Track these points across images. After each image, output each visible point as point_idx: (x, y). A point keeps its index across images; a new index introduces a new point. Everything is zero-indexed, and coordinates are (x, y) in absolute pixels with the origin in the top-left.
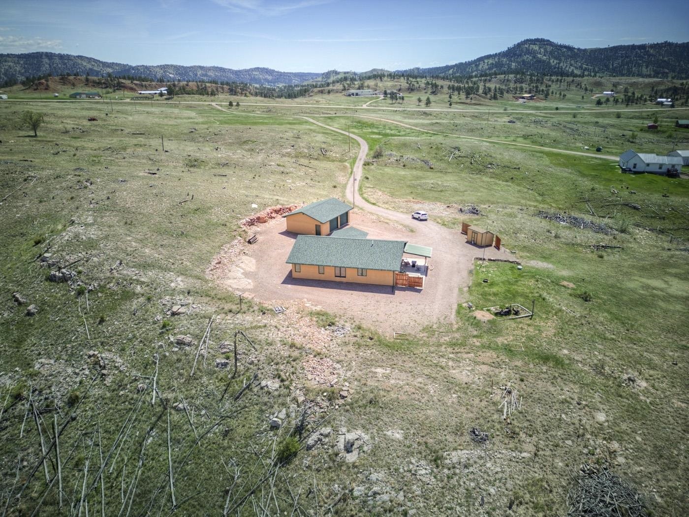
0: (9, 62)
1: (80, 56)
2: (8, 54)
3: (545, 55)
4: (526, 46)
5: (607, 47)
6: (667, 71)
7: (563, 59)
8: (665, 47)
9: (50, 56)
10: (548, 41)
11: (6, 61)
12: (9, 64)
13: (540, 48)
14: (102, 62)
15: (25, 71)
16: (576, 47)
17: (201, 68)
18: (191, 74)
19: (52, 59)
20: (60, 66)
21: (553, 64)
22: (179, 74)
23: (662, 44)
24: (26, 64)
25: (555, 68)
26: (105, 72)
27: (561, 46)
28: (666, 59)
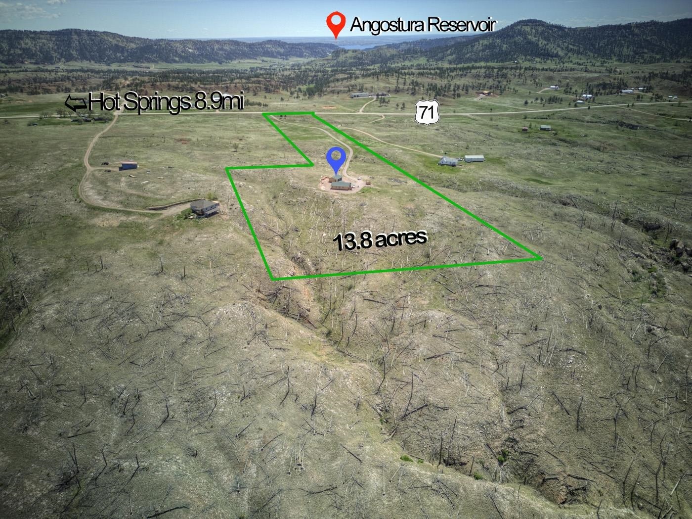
0: (42, 39)
1: (106, 32)
2: (41, 32)
3: (535, 36)
4: (519, 27)
5: (596, 26)
7: (552, 39)
8: (650, 26)
9: (78, 32)
10: (540, 21)
11: (39, 39)
12: (43, 41)
13: (532, 28)
14: (124, 37)
15: (58, 48)
16: (567, 27)
17: (217, 42)
18: (208, 48)
19: (81, 35)
20: (88, 42)
21: (541, 45)
22: (198, 48)
23: (648, 23)
24: (58, 41)
25: (542, 49)
26: (129, 47)
27: (553, 26)
28: (649, 38)
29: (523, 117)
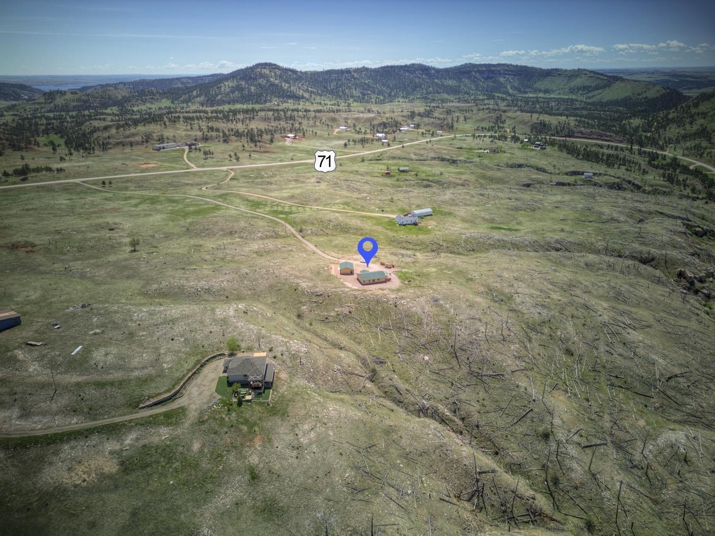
3: (276, 79)
4: (259, 70)
5: (322, 70)
6: (369, 92)
7: (291, 82)
8: (364, 71)
10: (275, 65)
13: (270, 71)
16: (299, 70)
21: (285, 88)
25: (288, 92)
27: (287, 70)
28: (366, 82)
29: (360, 160)
